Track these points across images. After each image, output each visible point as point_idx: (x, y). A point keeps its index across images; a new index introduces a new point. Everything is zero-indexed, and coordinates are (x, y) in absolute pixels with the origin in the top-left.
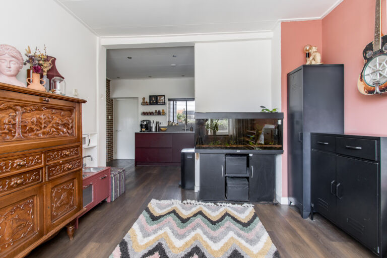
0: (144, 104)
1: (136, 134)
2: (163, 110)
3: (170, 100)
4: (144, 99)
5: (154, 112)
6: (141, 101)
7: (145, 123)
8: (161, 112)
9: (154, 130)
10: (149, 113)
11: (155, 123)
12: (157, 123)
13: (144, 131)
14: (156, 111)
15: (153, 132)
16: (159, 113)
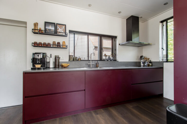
0: (37, 31)
1: (26, 74)
2: (64, 42)
3: (71, 32)
4: (36, 25)
5: (51, 43)
6: (30, 27)
7: (41, 56)
8: (61, 44)
9: (52, 65)
10: (45, 44)
11: (53, 57)
12: (57, 58)
13: (39, 69)
14: (54, 42)
15: (51, 70)
16: (58, 46)
